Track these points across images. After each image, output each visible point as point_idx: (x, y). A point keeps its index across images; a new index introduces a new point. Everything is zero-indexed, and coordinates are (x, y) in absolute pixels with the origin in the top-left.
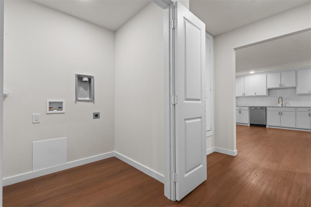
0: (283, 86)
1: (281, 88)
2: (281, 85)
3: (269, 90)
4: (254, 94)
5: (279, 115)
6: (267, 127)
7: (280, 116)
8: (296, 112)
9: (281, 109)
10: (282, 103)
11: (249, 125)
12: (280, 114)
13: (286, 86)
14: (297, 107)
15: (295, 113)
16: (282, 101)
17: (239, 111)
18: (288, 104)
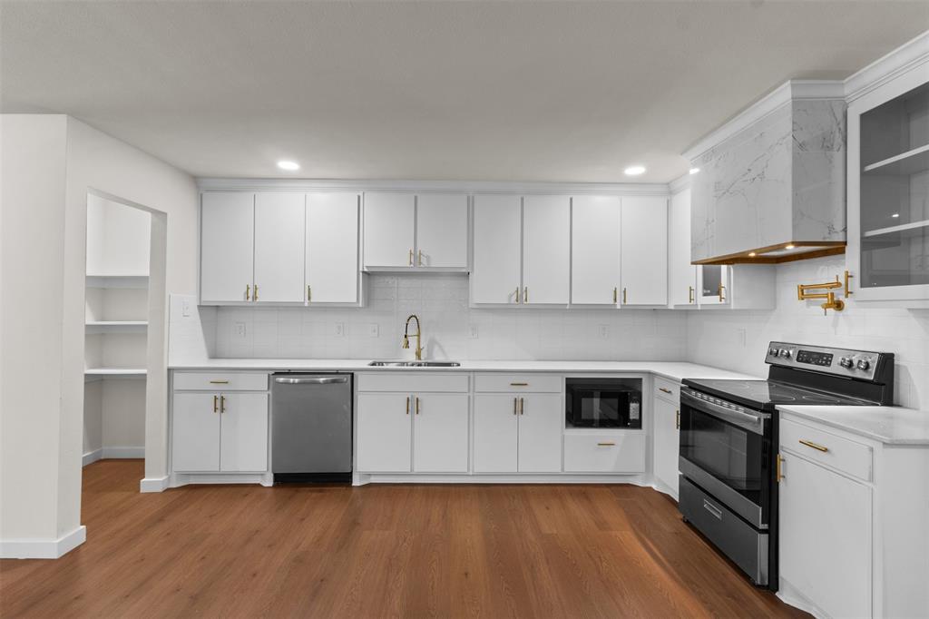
0: (424, 260)
1: (417, 274)
2: (416, 256)
3: (370, 277)
4: (298, 297)
5: (409, 416)
6: (356, 482)
7: (412, 419)
8: (471, 394)
9: (416, 384)
10: (419, 342)
11: (268, 482)
12: (413, 405)
13: (437, 263)
14: (474, 371)
15: (469, 397)
16: (419, 336)
17: (212, 396)
18: (440, 347)
